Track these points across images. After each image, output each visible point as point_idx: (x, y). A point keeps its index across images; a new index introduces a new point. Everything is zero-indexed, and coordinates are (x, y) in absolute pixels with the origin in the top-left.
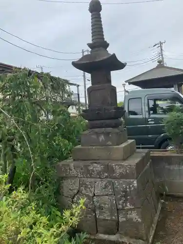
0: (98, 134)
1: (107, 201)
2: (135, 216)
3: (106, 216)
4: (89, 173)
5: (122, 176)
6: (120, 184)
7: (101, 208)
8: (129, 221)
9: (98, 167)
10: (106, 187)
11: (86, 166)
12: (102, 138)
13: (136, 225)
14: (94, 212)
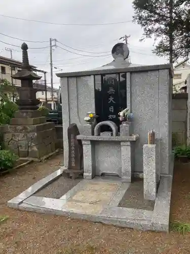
0: (23, 112)
1: (23, 143)
2: (35, 149)
3: (23, 150)
4: (16, 130)
5: (31, 132)
6: (30, 135)
7: (21, 146)
8: (33, 151)
9: (20, 128)
10: (24, 137)
11: (15, 127)
12: (25, 114)
13: (35, 152)
14: (18, 148)
